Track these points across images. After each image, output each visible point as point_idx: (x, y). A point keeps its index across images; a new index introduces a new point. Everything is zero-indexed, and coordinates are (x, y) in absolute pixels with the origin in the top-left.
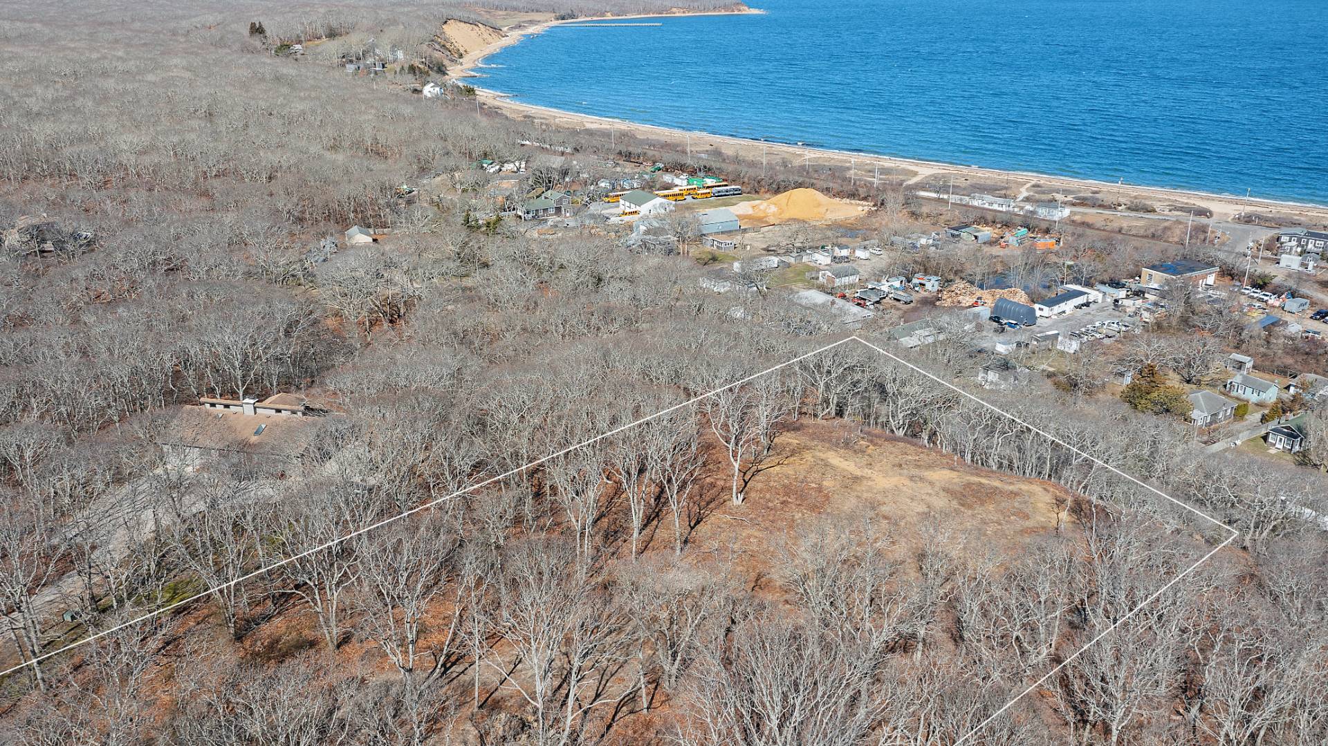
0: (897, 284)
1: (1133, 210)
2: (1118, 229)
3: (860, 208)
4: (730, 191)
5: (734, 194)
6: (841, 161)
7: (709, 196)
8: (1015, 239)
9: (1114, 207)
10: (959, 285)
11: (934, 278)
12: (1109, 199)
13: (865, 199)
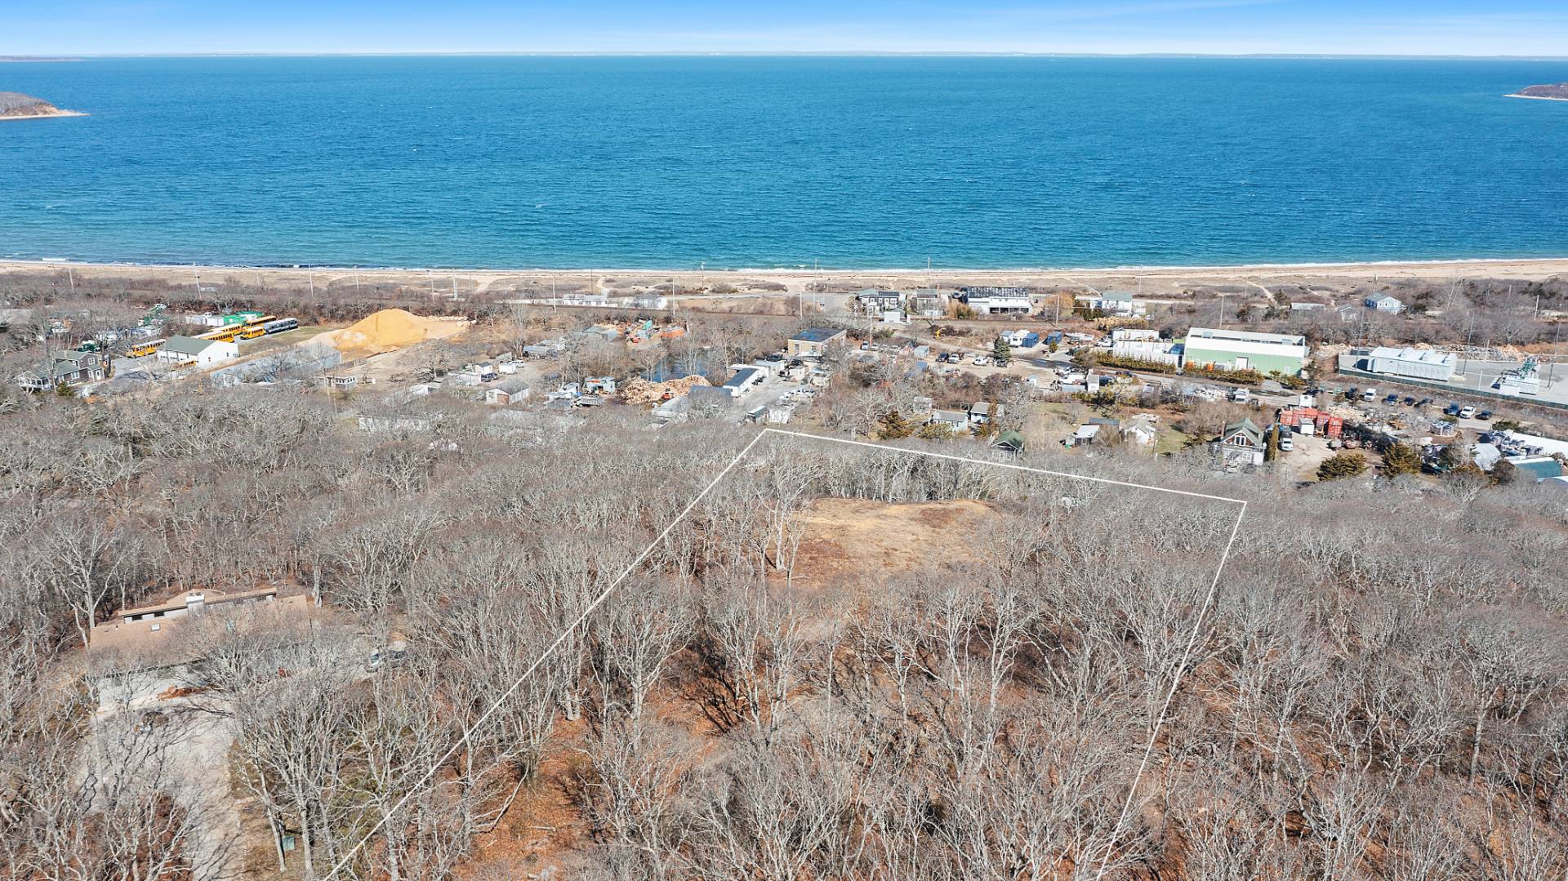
0: (574, 390)
1: (718, 292)
2: (728, 309)
3: (459, 324)
4: (285, 324)
5: (290, 329)
6: (379, 278)
7: (261, 333)
8: (644, 332)
9: (698, 291)
10: (638, 381)
11: (608, 379)
12: (689, 286)
13: (454, 313)
